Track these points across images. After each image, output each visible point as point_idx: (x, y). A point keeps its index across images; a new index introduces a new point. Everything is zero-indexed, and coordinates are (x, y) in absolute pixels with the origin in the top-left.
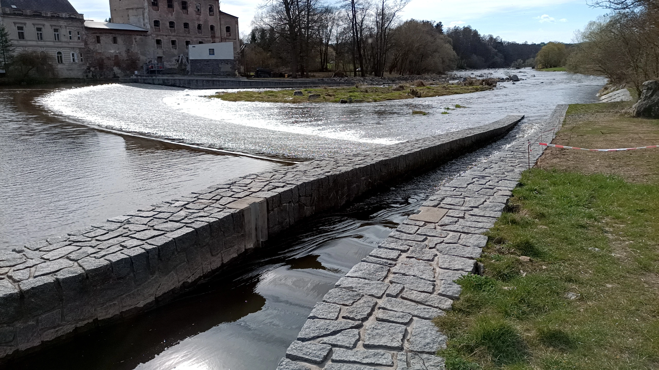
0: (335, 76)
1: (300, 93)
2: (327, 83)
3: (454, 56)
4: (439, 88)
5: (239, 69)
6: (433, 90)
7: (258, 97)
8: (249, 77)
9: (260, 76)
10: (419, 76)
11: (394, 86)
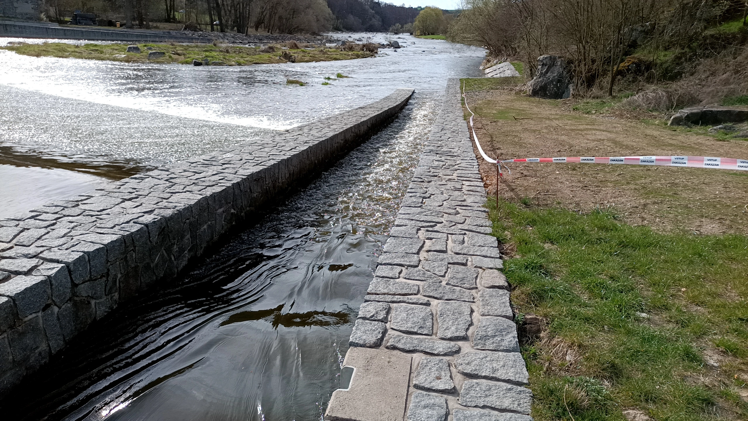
0: (185, 29)
1: (137, 49)
2: (176, 38)
3: (329, 14)
4: (316, 52)
5: (47, 12)
6: (309, 53)
7: (74, 52)
8: (61, 22)
9: (80, 23)
10: (291, 36)
11: (262, 47)
